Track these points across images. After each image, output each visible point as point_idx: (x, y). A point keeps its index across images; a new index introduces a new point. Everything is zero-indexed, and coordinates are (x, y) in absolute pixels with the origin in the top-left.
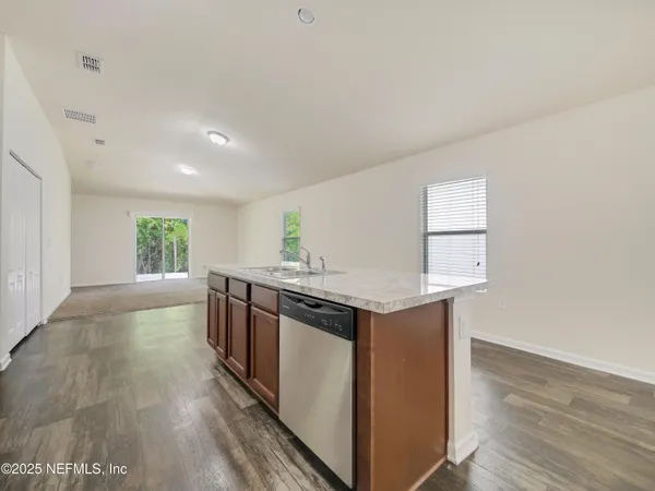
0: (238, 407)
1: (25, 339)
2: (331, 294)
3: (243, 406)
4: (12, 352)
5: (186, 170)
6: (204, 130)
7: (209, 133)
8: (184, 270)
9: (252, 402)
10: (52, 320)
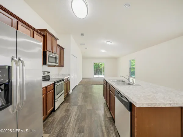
0: (107, 117)
1: (74, 88)
2: (125, 95)
3: (108, 117)
4: (72, 90)
5: (103, 51)
6: (105, 42)
7: (107, 42)
8: (104, 75)
9: (111, 116)
10: (79, 85)
